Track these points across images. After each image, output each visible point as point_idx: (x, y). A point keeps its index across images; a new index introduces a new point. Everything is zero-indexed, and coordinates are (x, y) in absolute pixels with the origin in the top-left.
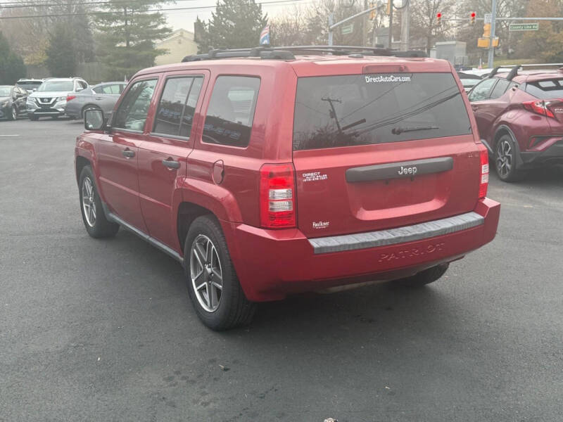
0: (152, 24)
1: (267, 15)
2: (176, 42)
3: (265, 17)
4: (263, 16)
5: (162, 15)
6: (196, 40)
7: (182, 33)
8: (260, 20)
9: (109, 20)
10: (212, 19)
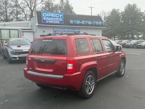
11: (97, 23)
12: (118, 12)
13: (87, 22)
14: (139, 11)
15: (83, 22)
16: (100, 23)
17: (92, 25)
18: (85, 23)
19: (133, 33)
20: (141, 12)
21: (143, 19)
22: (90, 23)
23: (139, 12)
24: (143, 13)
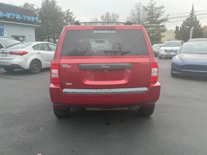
0: (161, 28)
1: (201, 24)
2: (169, 33)
3: (200, 25)
4: (200, 24)
5: (164, 25)
6: (175, 33)
7: (171, 31)
8: (198, 25)
9: (148, 28)
10: (181, 26)
11: (29, 18)
12: (33, 8)
13: (14, 15)
14: (59, 9)
15: (8, 15)
16: (33, 19)
17: (21, 21)
18: (12, 16)
19: (54, 36)
20: (62, 11)
21: (65, 20)
22: (18, 17)
23: (59, 11)
24: (65, 13)
